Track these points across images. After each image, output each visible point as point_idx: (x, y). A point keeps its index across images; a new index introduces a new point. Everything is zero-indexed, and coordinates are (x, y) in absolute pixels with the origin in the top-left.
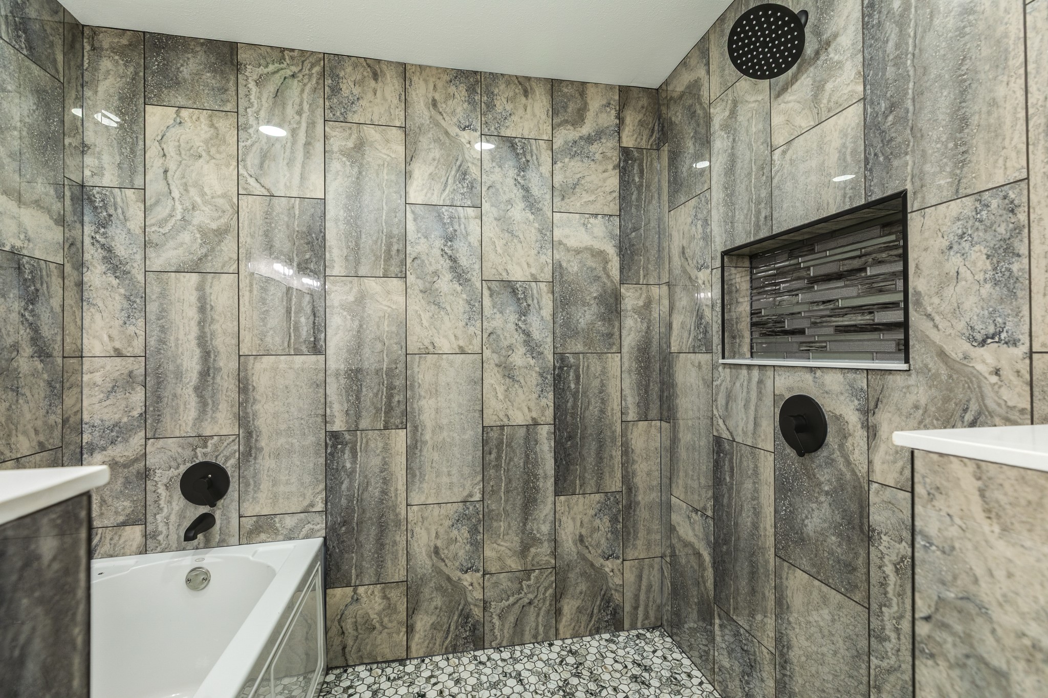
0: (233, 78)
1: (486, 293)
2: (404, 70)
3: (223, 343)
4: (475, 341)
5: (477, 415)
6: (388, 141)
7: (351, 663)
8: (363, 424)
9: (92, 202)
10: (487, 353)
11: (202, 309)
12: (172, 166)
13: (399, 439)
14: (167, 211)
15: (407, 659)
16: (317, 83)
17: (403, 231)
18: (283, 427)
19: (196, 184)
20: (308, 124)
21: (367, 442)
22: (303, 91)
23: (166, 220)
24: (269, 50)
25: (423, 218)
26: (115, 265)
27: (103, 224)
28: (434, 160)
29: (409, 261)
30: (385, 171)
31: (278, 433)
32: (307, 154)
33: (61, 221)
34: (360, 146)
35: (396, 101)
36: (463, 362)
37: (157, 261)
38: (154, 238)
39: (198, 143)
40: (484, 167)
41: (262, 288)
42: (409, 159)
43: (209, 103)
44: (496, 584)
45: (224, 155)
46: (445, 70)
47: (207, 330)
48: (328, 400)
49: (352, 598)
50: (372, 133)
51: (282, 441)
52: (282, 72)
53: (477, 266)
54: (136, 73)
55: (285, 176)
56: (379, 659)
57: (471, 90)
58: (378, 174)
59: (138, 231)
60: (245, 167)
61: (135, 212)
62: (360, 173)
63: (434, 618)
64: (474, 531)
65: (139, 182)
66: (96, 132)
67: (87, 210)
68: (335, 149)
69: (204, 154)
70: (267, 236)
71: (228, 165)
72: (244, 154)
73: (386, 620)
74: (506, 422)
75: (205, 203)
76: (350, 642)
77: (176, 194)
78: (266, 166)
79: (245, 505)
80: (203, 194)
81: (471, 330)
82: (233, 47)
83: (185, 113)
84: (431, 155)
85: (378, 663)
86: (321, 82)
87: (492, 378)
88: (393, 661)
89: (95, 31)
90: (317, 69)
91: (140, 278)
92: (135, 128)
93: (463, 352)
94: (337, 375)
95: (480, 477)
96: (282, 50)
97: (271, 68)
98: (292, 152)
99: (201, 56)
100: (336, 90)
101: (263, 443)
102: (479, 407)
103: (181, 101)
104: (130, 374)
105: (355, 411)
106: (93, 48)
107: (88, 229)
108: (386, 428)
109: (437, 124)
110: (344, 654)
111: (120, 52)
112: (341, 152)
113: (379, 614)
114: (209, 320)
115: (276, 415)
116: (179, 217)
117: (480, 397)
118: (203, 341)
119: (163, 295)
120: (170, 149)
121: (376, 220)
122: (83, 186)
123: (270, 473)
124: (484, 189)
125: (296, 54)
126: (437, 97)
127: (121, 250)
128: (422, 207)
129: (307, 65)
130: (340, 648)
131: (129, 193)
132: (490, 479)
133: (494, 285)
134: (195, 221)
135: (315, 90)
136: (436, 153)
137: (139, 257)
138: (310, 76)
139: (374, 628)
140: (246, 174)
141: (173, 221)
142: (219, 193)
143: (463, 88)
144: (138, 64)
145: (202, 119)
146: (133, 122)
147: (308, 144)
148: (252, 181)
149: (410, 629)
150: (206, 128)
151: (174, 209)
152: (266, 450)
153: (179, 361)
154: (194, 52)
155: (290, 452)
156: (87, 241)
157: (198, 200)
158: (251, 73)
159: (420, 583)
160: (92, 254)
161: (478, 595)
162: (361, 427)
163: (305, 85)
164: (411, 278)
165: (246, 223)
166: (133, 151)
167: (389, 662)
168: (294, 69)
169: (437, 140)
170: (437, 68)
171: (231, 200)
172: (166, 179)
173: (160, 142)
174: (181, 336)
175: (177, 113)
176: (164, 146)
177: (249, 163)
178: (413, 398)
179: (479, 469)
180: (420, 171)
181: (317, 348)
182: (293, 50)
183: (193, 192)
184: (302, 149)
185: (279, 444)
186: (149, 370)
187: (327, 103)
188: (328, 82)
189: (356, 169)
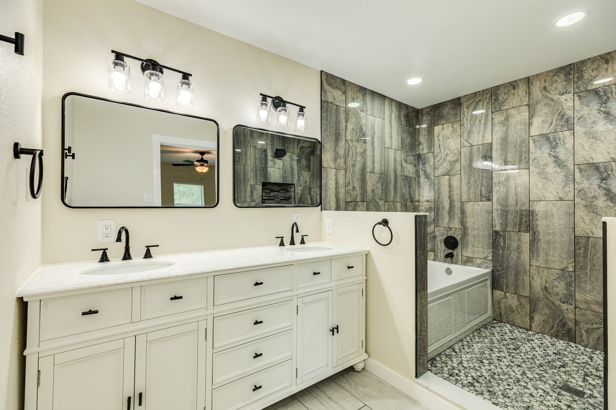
0: (459, 109)
1: (577, 170)
2: (528, 81)
3: (456, 198)
4: (569, 195)
5: (571, 230)
6: (520, 112)
7: (503, 321)
8: (509, 229)
9: (421, 158)
10: (577, 200)
11: (450, 187)
12: (441, 143)
13: (526, 237)
14: (440, 157)
15: (530, 330)
16: (489, 100)
17: (528, 149)
18: (476, 227)
19: (448, 147)
20: (485, 116)
21: (510, 236)
22: (483, 105)
23: (440, 160)
24: (471, 95)
25: (538, 141)
26: (427, 176)
27: (424, 164)
28: (545, 114)
29: (531, 161)
30: (519, 125)
31: (475, 229)
32: (485, 127)
33: (415, 166)
34: (507, 119)
35: (524, 94)
36: (562, 205)
37: (437, 173)
38: (437, 166)
39: (449, 134)
40: (576, 108)
41: (469, 178)
42: (531, 117)
43: (452, 119)
44: (583, 315)
45: (456, 136)
46: (551, 71)
47: (451, 193)
48: (494, 218)
49: (504, 296)
50: (512, 111)
51: (476, 232)
52: (476, 101)
53: (571, 158)
54: (432, 118)
55: (476, 137)
56: (516, 325)
57: (568, 74)
58: (515, 127)
59: (432, 165)
60: (463, 138)
61: (432, 159)
62: (507, 129)
63: (545, 318)
64: (568, 285)
65: (432, 150)
66: (422, 138)
67: (420, 161)
68: (496, 122)
69: (450, 137)
70: (470, 160)
71: (457, 139)
72: (463, 134)
73: (519, 310)
74: (591, 235)
75: (450, 153)
76: (503, 313)
77: (442, 152)
78: (470, 136)
79: (463, 252)
80: (450, 150)
81: (567, 189)
82: (459, 99)
83: (445, 126)
84: (543, 112)
85: (516, 326)
86: (491, 99)
87: (580, 212)
88: (523, 328)
89: (422, 110)
90: (489, 94)
91: (433, 178)
92: (432, 134)
93: (561, 199)
94: (497, 210)
95: (573, 260)
96: (476, 93)
97: (472, 101)
98: (479, 128)
99: (449, 106)
100: (496, 100)
101: (469, 232)
102: (573, 227)
103: (444, 122)
104: (431, 207)
105: (505, 224)
106: (422, 115)
107: (421, 166)
108: (519, 231)
109: (547, 97)
110: (501, 317)
111: (428, 113)
112: (499, 123)
113: (516, 306)
114: (452, 190)
115: (474, 223)
116: (443, 159)
117: (573, 221)
118: (450, 197)
119: (439, 183)
120: (441, 138)
121: (515, 146)
122: (419, 154)
123: (472, 242)
124: (576, 120)
125: (481, 92)
126: (546, 85)
127: (428, 171)
128: (538, 137)
129: (485, 94)
130: (499, 314)
131: (430, 154)
132: (579, 262)
133: (582, 167)
134: (448, 159)
135: (488, 103)
136: (546, 110)
137: (433, 172)
138: (486, 98)
139: (514, 311)
140: (463, 140)
141: (441, 160)
142: (455, 149)
143: (562, 76)
144: (432, 115)
145: (450, 126)
146: (431, 133)
147: (485, 124)
148: (465, 142)
149: (532, 319)
150: (450, 128)
151: (442, 156)
152: (470, 235)
153: (443, 204)
154: (447, 105)
155: (479, 236)
156: (420, 169)
157: (449, 152)
158: (465, 105)
159: (537, 300)
160: (422, 173)
161: (572, 316)
162: (507, 230)
163: (484, 102)
164: (532, 168)
165: (463, 157)
166: (431, 141)
167: (521, 328)
168: (480, 98)
169: (547, 105)
170: (546, 72)
171: (458, 150)
172: (439, 147)
173: (438, 137)
174: (444, 196)
175: (443, 126)
176: (439, 137)
177: (464, 136)
178: (533, 220)
179: (572, 256)
180: (537, 121)
181: (489, 199)
182: (480, 91)
183: (447, 150)
184: (483, 126)
185: (475, 233)
186: (435, 206)
187: (493, 106)
188: (493, 97)
189: (505, 128)
